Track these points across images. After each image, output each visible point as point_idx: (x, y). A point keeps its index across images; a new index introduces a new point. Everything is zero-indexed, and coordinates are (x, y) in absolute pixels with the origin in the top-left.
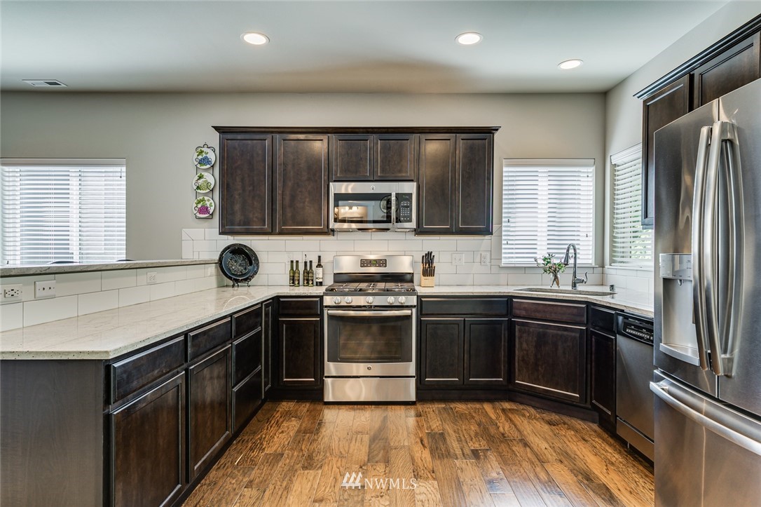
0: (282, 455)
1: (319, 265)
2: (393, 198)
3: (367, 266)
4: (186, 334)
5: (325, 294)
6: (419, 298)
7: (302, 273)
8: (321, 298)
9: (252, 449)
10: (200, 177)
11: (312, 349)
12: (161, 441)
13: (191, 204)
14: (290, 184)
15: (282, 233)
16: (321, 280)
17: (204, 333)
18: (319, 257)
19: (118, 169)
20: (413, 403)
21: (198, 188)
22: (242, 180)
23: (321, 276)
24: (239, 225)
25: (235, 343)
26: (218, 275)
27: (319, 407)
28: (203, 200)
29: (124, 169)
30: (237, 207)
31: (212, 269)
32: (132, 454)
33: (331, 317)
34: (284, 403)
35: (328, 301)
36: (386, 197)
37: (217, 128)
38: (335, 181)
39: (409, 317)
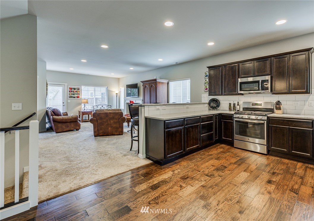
0: (212, 155)
1: (238, 105)
2: (260, 82)
3: (254, 106)
4: (184, 119)
5: (235, 114)
6: (268, 117)
7: (232, 107)
8: (233, 114)
9: (206, 152)
10: (206, 80)
11: (231, 130)
12: (177, 139)
13: (204, 87)
14: (227, 80)
15: (224, 95)
16: (239, 110)
17: (190, 119)
18: (238, 102)
19: (189, 80)
20: (266, 155)
21: (205, 83)
22: (214, 80)
23: (238, 108)
24: (213, 93)
25: (202, 124)
26: (209, 107)
27: (232, 148)
28: (206, 86)
29: (190, 80)
30: (213, 88)
31: (207, 105)
32: (170, 139)
33: (236, 121)
34: (223, 145)
35: (235, 116)
36: (258, 82)
37: (208, 67)
38: (241, 78)
39: (264, 124)
